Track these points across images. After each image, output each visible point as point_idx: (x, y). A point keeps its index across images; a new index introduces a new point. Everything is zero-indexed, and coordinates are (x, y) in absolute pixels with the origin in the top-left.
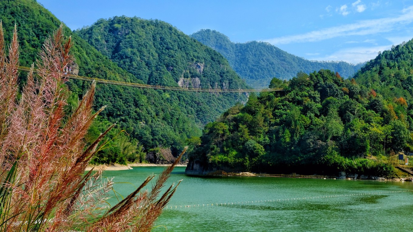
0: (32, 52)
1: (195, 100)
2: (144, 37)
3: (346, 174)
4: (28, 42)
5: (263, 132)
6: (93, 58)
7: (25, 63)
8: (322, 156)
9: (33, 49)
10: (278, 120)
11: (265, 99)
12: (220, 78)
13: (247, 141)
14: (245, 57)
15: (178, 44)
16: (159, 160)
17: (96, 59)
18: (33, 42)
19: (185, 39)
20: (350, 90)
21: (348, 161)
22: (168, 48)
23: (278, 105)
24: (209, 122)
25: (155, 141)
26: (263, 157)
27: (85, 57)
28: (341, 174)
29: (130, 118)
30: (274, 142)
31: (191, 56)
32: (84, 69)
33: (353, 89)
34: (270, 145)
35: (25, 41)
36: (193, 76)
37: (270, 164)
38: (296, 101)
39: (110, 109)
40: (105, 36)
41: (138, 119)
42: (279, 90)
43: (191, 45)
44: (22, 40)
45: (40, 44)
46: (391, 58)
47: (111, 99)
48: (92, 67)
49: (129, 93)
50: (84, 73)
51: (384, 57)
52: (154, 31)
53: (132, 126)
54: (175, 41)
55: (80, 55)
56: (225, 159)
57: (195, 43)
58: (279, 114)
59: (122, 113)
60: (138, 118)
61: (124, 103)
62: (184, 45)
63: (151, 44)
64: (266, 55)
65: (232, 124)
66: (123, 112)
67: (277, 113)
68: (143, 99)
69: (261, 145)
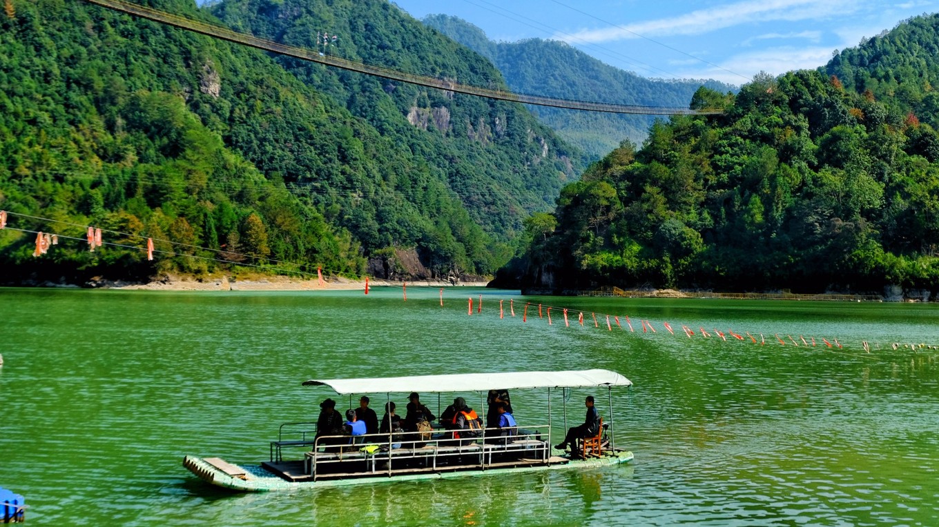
0: (122, 45)
1: (444, 152)
2: (333, 23)
3: (904, 291)
4: (112, 26)
5: (695, 203)
6: (245, 61)
7: (110, 68)
8: (845, 253)
9: (124, 40)
10: (725, 177)
11: (687, 131)
12: (490, 109)
13: (662, 221)
14: (518, 72)
15: (403, 38)
16: (395, 272)
17: (251, 62)
18: (122, 26)
19: (414, 28)
20: (865, 114)
21: (903, 262)
22: (382, 47)
23: (720, 145)
24: (476, 197)
25: (385, 233)
26: (701, 255)
27: (230, 59)
28: (890, 290)
29: (331, 185)
30: (724, 223)
31: (430, 64)
32: (231, 83)
33: (872, 112)
34: (713, 231)
35: (106, 23)
36: (435, 103)
37: (720, 271)
38: (759, 136)
39: (290, 166)
40: (250, 20)
41: (348, 188)
42: (713, 112)
43: (430, 40)
44: (98, 22)
45: (137, 29)
46: (862, 64)
47: (290, 145)
48: (247, 79)
49: (328, 134)
50: (232, 91)
51: (846, 61)
52: (353, 11)
53: (337, 202)
54: (396, 32)
55: (221, 53)
56: (617, 261)
57: (437, 38)
58: (723, 164)
59: (315, 176)
60: (349, 185)
61: (319, 155)
62: (415, 41)
63: (347, 38)
64: (561, 67)
65: (622, 185)
66: (317, 173)
67: (719, 161)
68: (357, 147)
69: (696, 230)
